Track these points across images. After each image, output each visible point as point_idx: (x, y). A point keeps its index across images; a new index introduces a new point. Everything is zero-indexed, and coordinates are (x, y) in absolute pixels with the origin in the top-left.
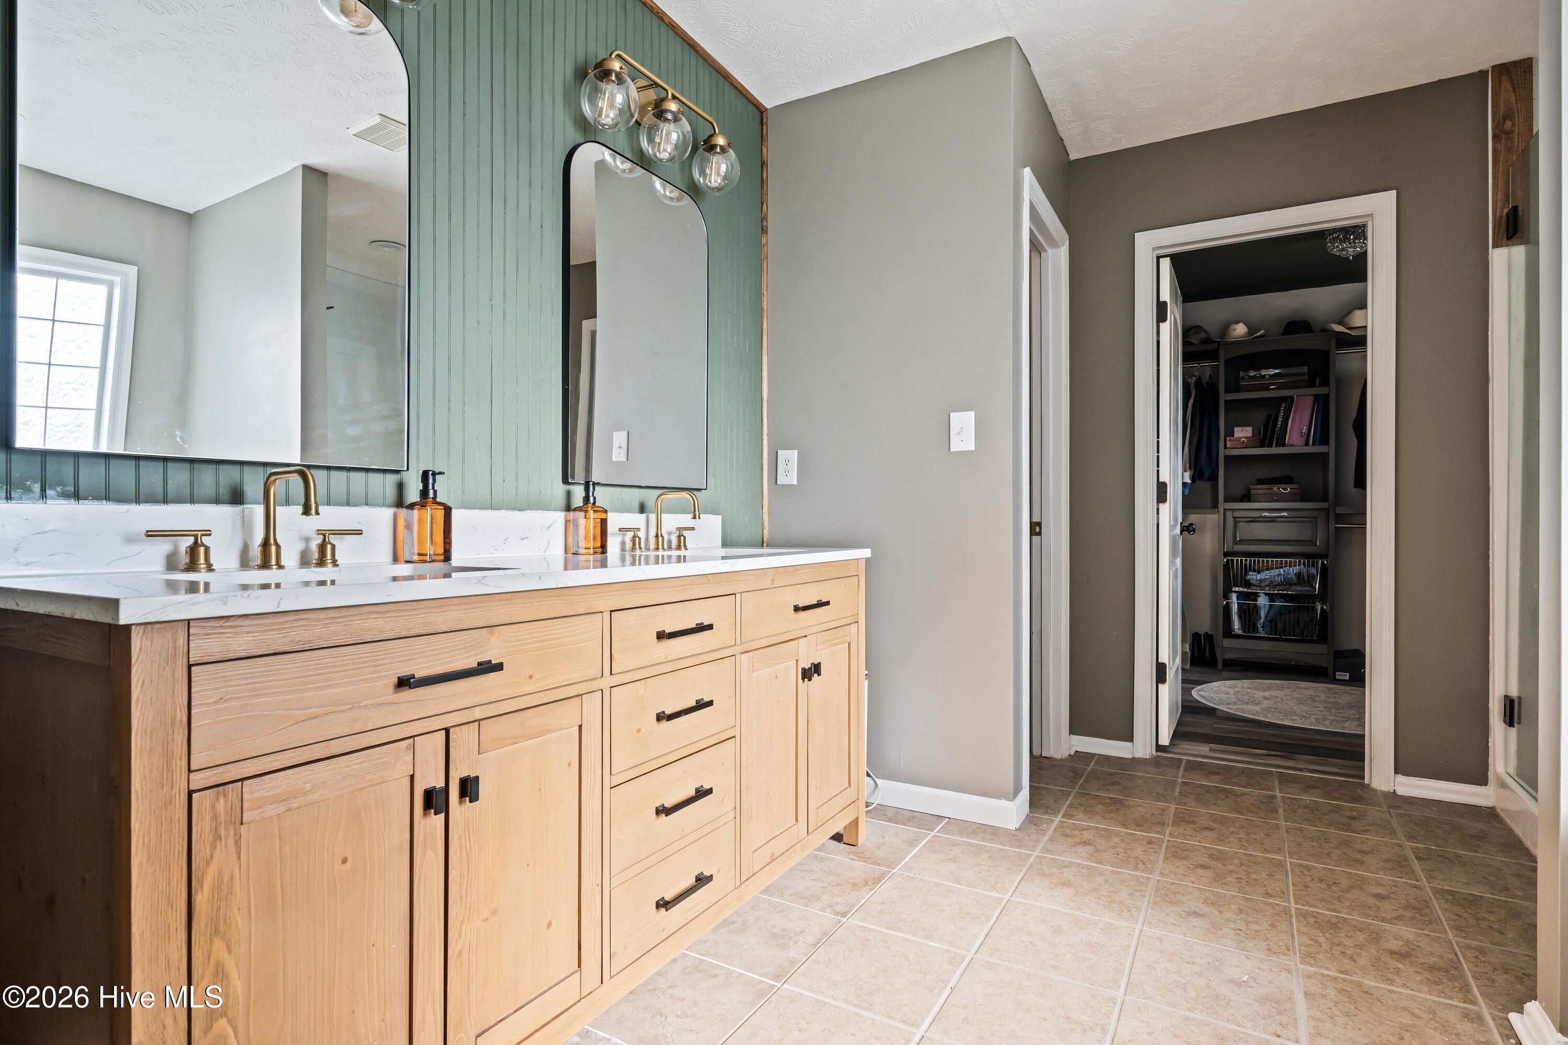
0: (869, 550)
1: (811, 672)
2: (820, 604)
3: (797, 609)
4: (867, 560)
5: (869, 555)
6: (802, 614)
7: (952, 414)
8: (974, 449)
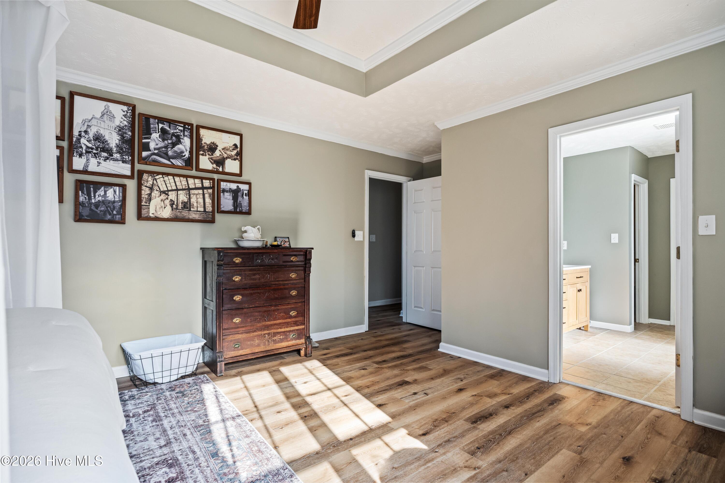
0: (590, 266)
1: (580, 290)
2: (581, 277)
3: (577, 278)
4: (590, 268)
5: (590, 267)
6: (578, 279)
7: (611, 234)
8: (618, 242)
